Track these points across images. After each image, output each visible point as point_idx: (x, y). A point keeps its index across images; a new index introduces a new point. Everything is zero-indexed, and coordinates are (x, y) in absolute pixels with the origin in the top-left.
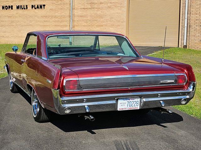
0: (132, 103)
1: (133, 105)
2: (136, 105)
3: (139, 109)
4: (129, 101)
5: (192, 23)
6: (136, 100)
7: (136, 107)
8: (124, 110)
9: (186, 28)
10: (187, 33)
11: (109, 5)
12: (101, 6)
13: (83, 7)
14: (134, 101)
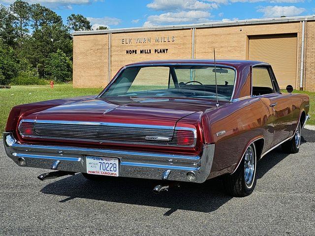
0: (107, 165)
1: (108, 169)
2: (112, 169)
3: (118, 176)
4: (102, 162)
6: (112, 161)
7: (113, 172)
8: (95, 174)
9: (302, 71)
10: (303, 76)
11: (229, 48)
12: (221, 49)
13: (204, 51)
14: (109, 162)
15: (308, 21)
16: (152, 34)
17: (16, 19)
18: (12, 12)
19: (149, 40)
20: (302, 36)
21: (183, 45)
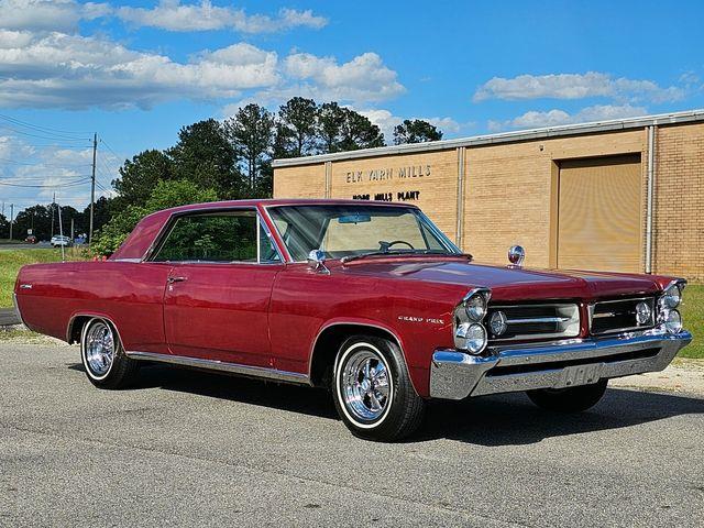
5: (661, 223)
9: (649, 236)
10: (652, 247)
11: (522, 188)
13: (479, 193)
15: (660, 126)
16: (394, 160)
17: (292, 134)
18: (283, 122)
19: (390, 173)
20: (648, 158)
21: (445, 182)
